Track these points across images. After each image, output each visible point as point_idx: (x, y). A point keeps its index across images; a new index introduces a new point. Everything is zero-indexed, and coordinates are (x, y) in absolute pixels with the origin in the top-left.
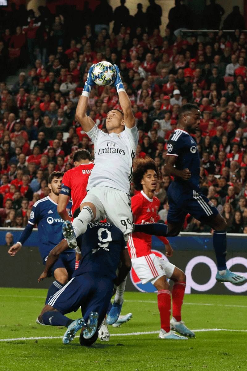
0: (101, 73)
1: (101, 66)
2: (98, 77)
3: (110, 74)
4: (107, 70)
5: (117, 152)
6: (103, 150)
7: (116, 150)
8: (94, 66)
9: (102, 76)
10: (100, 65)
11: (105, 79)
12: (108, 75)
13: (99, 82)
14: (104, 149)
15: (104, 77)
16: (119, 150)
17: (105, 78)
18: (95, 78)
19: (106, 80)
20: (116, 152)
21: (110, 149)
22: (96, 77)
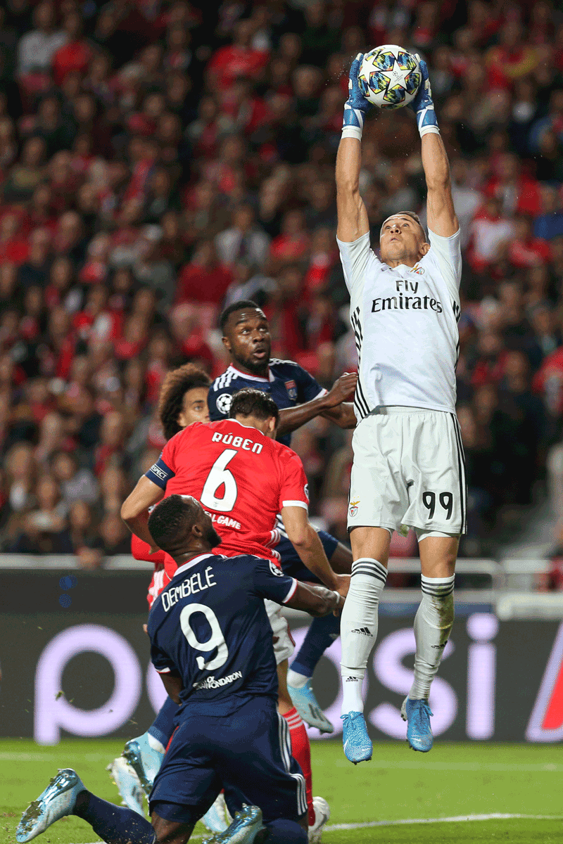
0: (377, 74)
1: (377, 57)
2: (371, 84)
3: (400, 75)
4: (392, 63)
5: (426, 308)
6: (387, 302)
7: (423, 301)
8: (362, 58)
9: (379, 81)
10: (373, 54)
11: (389, 88)
12: (395, 78)
13: (376, 97)
14: (389, 300)
15: (384, 84)
16: (428, 301)
17: (387, 86)
18: (364, 89)
19: (392, 91)
20: (422, 305)
21: (407, 299)
22: (366, 85)
